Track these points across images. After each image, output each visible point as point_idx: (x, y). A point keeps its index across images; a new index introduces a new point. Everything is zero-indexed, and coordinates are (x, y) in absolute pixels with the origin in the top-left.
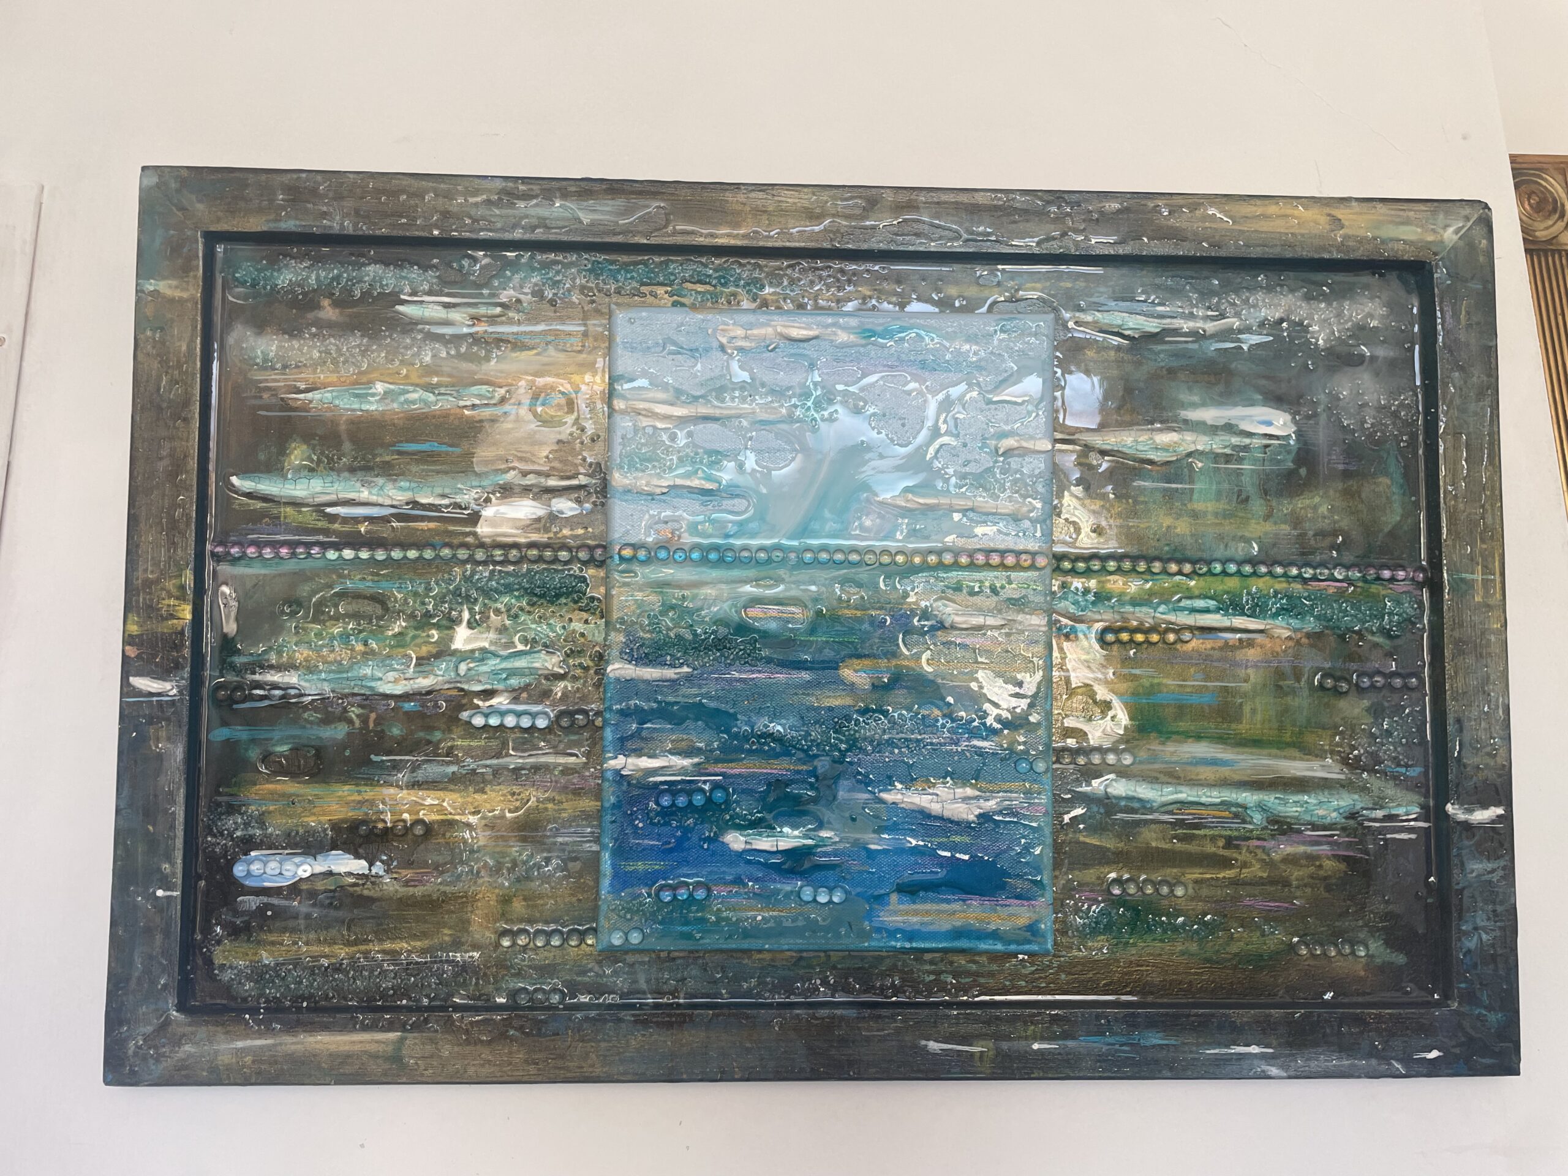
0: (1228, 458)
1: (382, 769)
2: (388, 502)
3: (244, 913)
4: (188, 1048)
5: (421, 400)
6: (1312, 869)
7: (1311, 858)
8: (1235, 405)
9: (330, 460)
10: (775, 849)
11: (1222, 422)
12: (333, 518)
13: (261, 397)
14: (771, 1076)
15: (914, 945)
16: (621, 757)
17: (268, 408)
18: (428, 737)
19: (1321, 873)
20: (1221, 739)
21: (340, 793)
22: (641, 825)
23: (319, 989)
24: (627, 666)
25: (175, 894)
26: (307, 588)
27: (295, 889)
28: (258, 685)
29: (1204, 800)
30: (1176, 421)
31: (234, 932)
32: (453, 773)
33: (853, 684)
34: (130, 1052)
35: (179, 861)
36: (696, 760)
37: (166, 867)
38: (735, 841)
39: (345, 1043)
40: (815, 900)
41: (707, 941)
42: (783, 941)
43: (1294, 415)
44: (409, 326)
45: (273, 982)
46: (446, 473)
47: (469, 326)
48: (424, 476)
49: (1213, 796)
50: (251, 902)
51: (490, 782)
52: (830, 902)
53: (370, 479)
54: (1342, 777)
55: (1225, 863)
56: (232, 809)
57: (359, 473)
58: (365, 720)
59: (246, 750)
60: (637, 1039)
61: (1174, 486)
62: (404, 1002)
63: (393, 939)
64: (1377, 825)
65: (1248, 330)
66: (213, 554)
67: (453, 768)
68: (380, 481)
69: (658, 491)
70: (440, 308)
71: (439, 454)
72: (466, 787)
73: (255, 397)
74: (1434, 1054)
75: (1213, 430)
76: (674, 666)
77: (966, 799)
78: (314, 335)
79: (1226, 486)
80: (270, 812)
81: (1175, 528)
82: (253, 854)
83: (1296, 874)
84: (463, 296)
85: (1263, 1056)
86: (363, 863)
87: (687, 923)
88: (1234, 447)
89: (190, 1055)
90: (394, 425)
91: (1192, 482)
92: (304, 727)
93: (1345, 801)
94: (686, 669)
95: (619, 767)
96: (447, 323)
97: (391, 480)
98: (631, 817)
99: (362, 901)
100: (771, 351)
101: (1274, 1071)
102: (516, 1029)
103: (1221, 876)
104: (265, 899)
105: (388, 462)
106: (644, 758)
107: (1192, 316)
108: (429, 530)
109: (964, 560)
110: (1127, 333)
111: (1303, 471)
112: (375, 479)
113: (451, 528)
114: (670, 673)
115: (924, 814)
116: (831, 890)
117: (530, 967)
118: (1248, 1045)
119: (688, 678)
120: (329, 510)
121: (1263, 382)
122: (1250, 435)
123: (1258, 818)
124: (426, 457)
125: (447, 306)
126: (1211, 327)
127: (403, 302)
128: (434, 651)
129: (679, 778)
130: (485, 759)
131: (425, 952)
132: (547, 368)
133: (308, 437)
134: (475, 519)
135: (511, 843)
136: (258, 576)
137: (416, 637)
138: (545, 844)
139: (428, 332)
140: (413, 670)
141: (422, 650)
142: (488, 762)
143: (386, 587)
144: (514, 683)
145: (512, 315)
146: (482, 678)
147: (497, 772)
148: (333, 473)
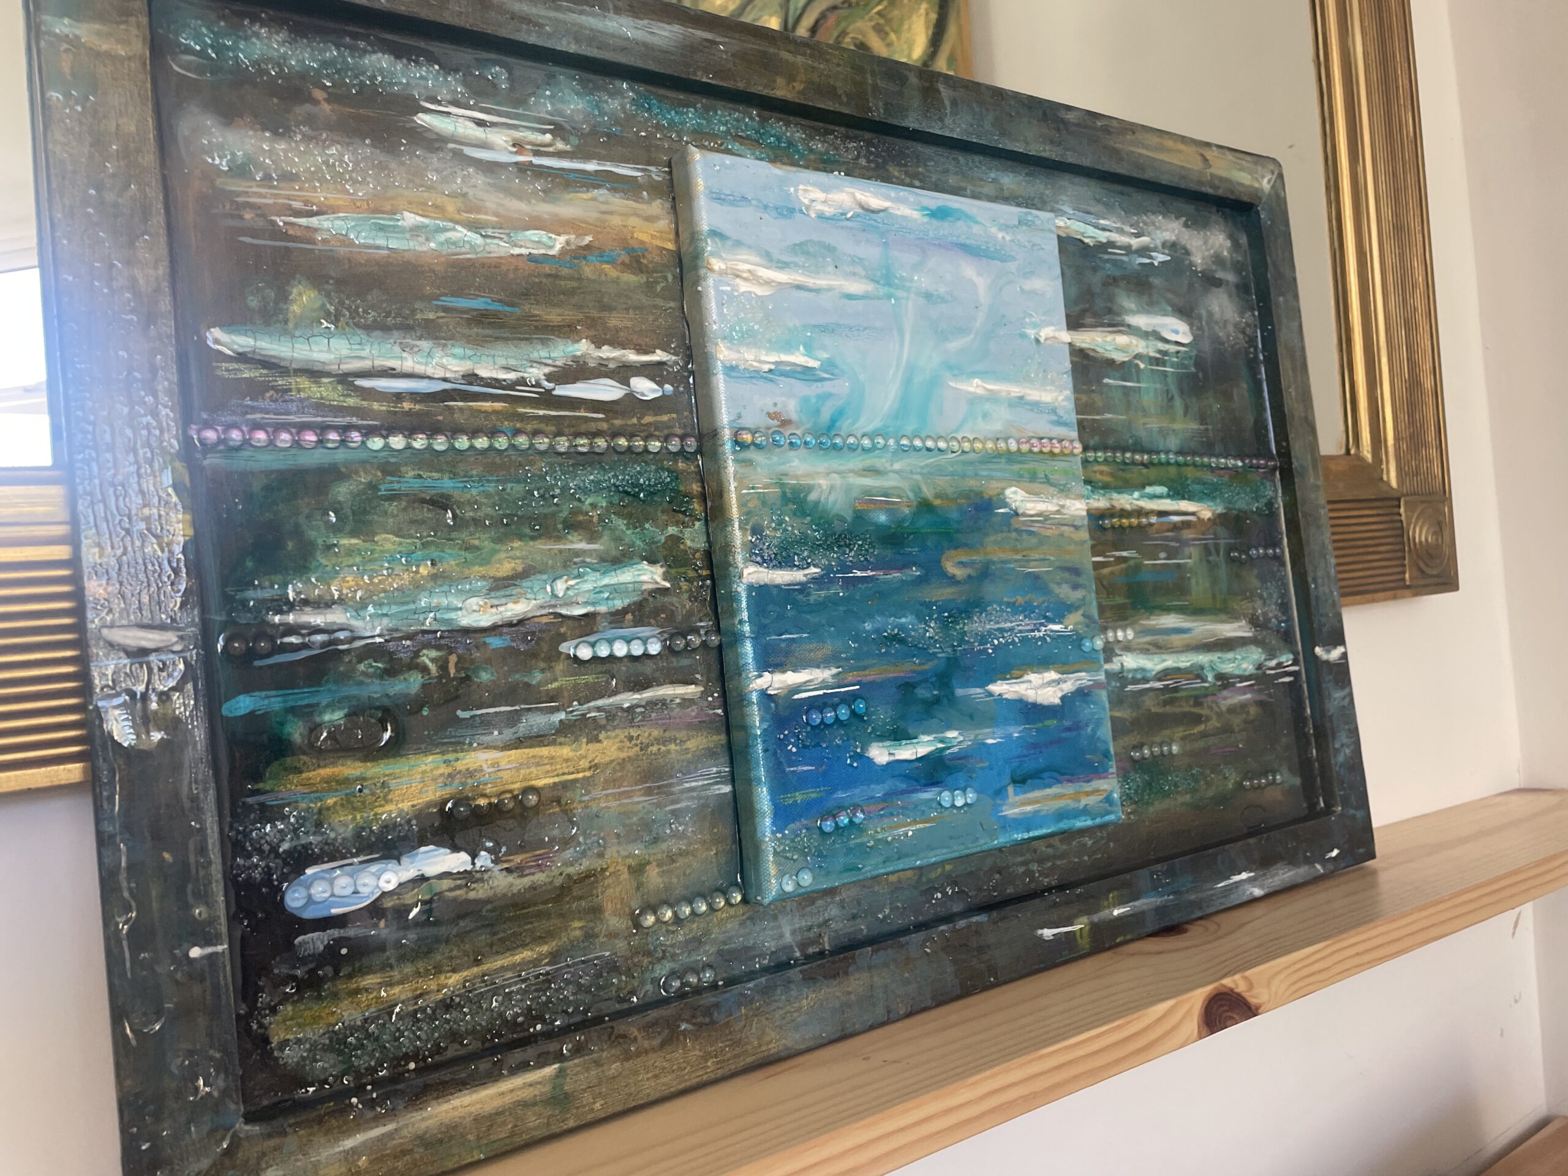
0: (1157, 361)
1: (473, 727)
2: (440, 373)
6: (1244, 716)
7: (1243, 706)
8: (1156, 314)
9: (354, 313)
11: (1150, 329)
12: (367, 393)
13: (241, 217)
16: (766, 674)
17: (253, 233)
18: (526, 680)
19: (1251, 718)
20: (1181, 610)
21: (424, 767)
22: (794, 750)
23: (428, 1039)
24: (761, 569)
25: (220, 948)
26: (344, 486)
27: (375, 910)
28: (291, 630)
29: (1179, 665)
30: (1123, 325)
31: (297, 986)
32: (561, 721)
33: (954, 576)
35: (220, 898)
36: (834, 671)
37: (200, 911)
40: (953, 805)
41: (868, 868)
43: (1191, 325)
44: (434, 142)
46: (506, 339)
47: (511, 153)
49: (1184, 661)
50: (315, 941)
51: (603, 728)
52: (965, 804)
53: (410, 341)
54: (1250, 634)
55: (1197, 719)
57: (396, 333)
58: (443, 667)
59: (283, 725)
61: (1129, 384)
62: (539, 1027)
63: (515, 948)
64: (1273, 672)
65: (1155, 250)
67: (562, 716)
68: (425, 345)
70: (472, 125)
71: (495, 314)
72: (577, 738)
73: (232, 216)
74: (1335, 853)
75: (1146, 335)
76: (802, 567)
78: (307, 138)
79: (1158, 386)
80: (328, 809)
81: (1134, 423)
82: (309, 871)
83: (1237, 721)
84: (499, 114)
85: (1249, 879)
86: (464, 856)
87: (849, 852)
88: (1160, 352)
90: (434, 271)
91: (1138, 382)
92: (361, 684)
93: (1256, 654)
95: (765, 687)
96: (484, 145)
97: (439, 345)
98: (782, 744)
99: (466, 909)
101: (1256, 890)
103: (1195, 731)
104: (335, 933)
105: (432, 321)
106: (789, 673)
107: (1121, 231)
108: (495, 412)
110: (1086, 240)
111: (1201, 375)
112: (418, 343)
113: (521, 410)
114: (799, 575)
116: (964, 790)
117: (676, 946)
118: (1241, 873)
120: (364, 383)
121: (1169, 296)
122: (1166, 341)
123: (1210, 678)
124: (481, 319)
125: (480, 123)
126: (1135, 242)
127: (424, 111)
128: (520, 569)
129: (821, 692)
130: (595, 699)
131: (554, 957)
132: (606, 217)
133: (317, 279)
134: (548, 399)
135: (636, 799)
136: (268, 473)
137: (494, 552)
138: (672, 794)
139: (458, 155)
140: (493, 594)
141: (506, 568)
142: (600, 703)
143: (447, 484)
144: (619, 604)
145: (560, 145)
146: (580, 600)
147: (611, 715)
148: (359, 332)
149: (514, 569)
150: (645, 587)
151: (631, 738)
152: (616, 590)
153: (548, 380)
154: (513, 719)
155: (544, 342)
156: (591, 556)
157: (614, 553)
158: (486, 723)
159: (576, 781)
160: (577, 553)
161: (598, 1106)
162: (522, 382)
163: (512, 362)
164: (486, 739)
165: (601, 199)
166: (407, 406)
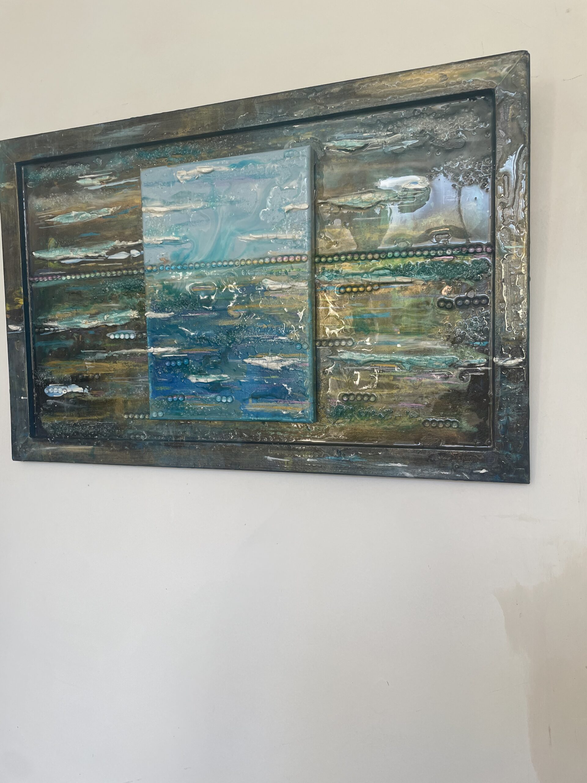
1: (85, 355)
2: (79, 257)
3: (48, 406)
4: (33, 449)
5: (86, 216)
6: (433, 389)
7: (433, 385)
8: (400, 176)
9: (61, 242)
10: (206, 382)
11: (393, 186)
12: (64, 264)
13: (39, 222)
14: (211, 467)
15: (258, 419)
16: (152, 348)
17: (41, 226)
18: (98, 343)
19: (437, 391)
20: (392, 333)
21: (73, 364)
22: (160, 373)
23: (72, 432)
24: (152, 313)
25: (26, 398)
26: (58, 291)
27: (62, 398)
28: (47, 327)
29: (382, 360)
30: (371, 188)
31: (47, 411)
33: (233, 316)
34: (18, 450)
35: (27, 387)
36: (178, 348)
37: (23, 389)
38: (193, 379)
39: (77, 449)
40: (221, 401)
41: (185, 416)
42: (211, 417)
44: (81, 188)
45: (58, 429)
46: (96, 244)
47: (100, 185)
48: (89, 246)
49: (387, 358)
50: (50, 402)
51: (118, 359)
52: (227, 402)
53: (73, 248)
54: (448, 348)
55: (393, 387)
56: (43, 370)
57: (70, 247)
58: (78, 338)
59: (45, 350)
60: (166, 452)
61: (371, 218)
62: (97, 437)
63: (93, 415)
64: (465, 369)
65: (408, 139)
66: (30, 281)
67: (106, 355)
68: (76, 249)
69: (159, 243)
70: (90, 179)
71: (94, 237)
72: (110, 362)
73: (38, 222)
74: (484, 471)
75: (390, 190)
76: (168, 312)
77: (277, 361)
78: (53, 196)
80: (53, 371)
81: (372, 238)
82: (50, 385)
83: (426, 391)
84: (97, 173)
85: (403, 467)
86: (81, 389)
87: (178, 409)
88: (399, 197)
89: (34, 451)
90: (79, 227)
91: (380, 216)
92: (61, 341)
94: (172, 313)
95: (152, 352)
96: (93, 185)
97: (79, 248)
98: (157, 371)
99: (82, 402)
100: (197, 179)
101: (408, 474)
102: (128, 447)
103: (391, 393)
104: (54, 401)
105: (78, 242)
106: (160, 348)
107: (380, 136)
108: (93, 266)
109: (273, 260)
110: (348, 149)
111: (432, 205)
113: (99, 265)
114: (167, 315)
115: (260, 367)
116: (227, 397)
117: (135, 426)
118: (396, 463)
119: (174, 317)
120: (63, 262)
121: (413, 164)
122: (407, 190)
123: (408, 367)
124: (90, 239)
125: (93, 178)
126: (388, 140)
127: (79, 179)
128: (97, 311)
129: (172, 355)
130: (116, 351)
131: (102, 420)
132: (126, 198)
133: (54, 236)
134: (107, 261)
135: (126, 382)
136: (44, 287)
137: (91, 307)
138: (137, 382)
139: (87, 190)
140: (91, 319)
141: (93, 312)
142: (117, 352)
143: (81, 289)
144: (123, 322)
145: (113, 178)
146: (112, 321)
147: (120, 355)
148: (62, 248)
149: (95, 312)
150: (131, 318)
151: (125, 363)
152: (122, 318)
153: (107, 255)
154: (94, 354)
155: (106, 243)
156: (116, 308)
157: (123, 307)
158: (87, 355)
159: (110, 373)
160: (113, 307)
161: (101, 460)
162: (100, 256)
163: (97, 251)
164: (88, 359)
165: (125, 192)
166: (72, 267)
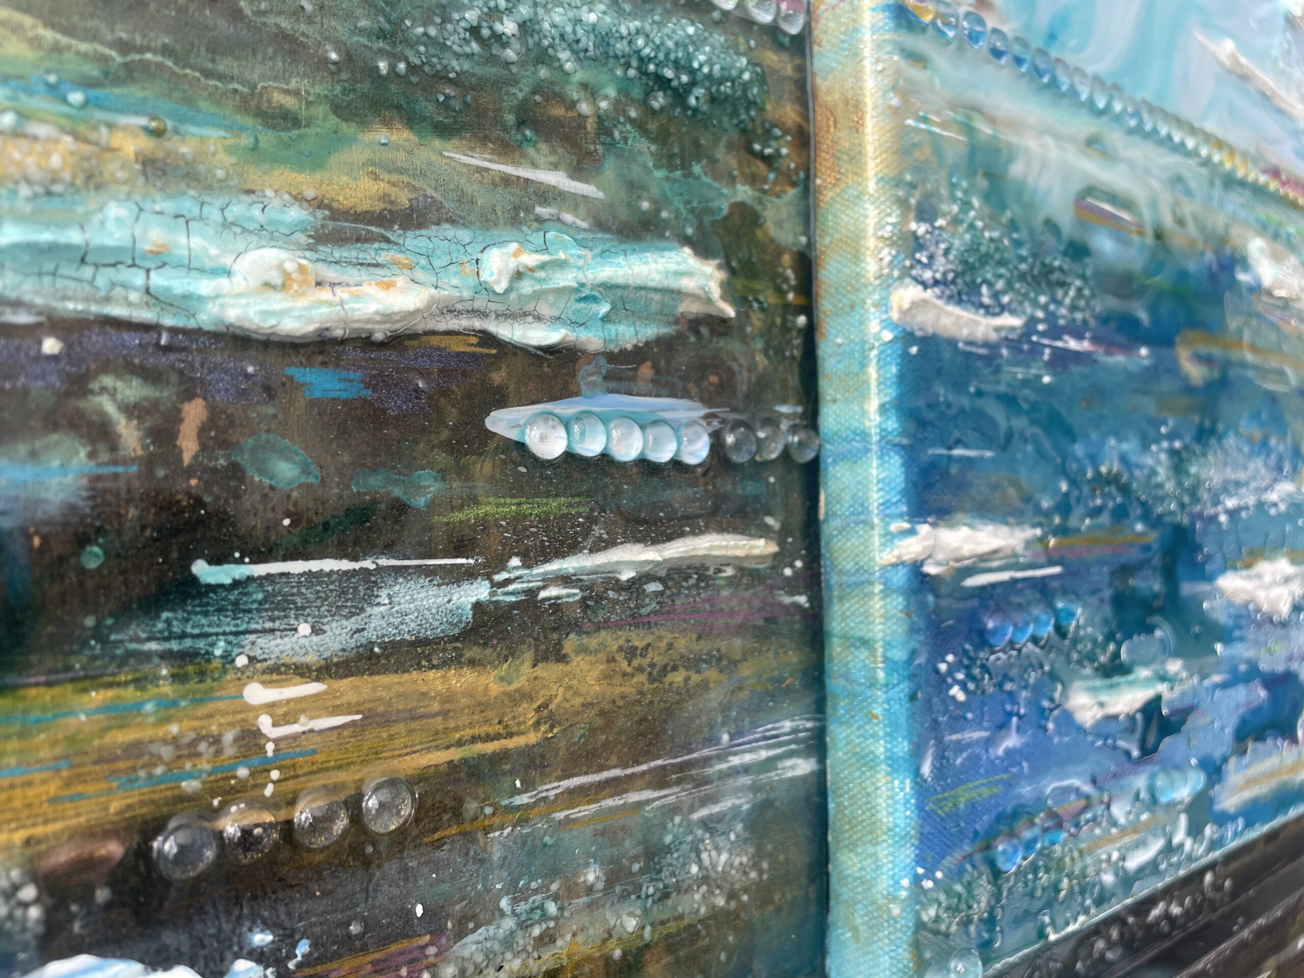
1: (237, 609)
16: (925, 528)
18: (397, 492)
22: (961, 697)
32: (477, 605)
36: (1031, 532)
51: (575, 626)
58: (160, 428)
67: (480, 591)
77: (1284, 580)
95: (919, 555)
114: (986, 327)
128: (403, 198)
129: (1005, 576)
130: (560, 554)
137: (336, 141)
140: (324, 249)
141: (363, 188)
142: (569, 564)
144: (627, 336)
146: (545, 308)
149: (385, 197)
150: (685, 306)
151: (631, 653)
152: (625, 300)
154: (354, 594)
157: (624, 212)
158: (278, 602)
159: (502, 756)
160: (546, 195)
164: (274, 646)
